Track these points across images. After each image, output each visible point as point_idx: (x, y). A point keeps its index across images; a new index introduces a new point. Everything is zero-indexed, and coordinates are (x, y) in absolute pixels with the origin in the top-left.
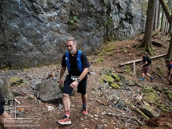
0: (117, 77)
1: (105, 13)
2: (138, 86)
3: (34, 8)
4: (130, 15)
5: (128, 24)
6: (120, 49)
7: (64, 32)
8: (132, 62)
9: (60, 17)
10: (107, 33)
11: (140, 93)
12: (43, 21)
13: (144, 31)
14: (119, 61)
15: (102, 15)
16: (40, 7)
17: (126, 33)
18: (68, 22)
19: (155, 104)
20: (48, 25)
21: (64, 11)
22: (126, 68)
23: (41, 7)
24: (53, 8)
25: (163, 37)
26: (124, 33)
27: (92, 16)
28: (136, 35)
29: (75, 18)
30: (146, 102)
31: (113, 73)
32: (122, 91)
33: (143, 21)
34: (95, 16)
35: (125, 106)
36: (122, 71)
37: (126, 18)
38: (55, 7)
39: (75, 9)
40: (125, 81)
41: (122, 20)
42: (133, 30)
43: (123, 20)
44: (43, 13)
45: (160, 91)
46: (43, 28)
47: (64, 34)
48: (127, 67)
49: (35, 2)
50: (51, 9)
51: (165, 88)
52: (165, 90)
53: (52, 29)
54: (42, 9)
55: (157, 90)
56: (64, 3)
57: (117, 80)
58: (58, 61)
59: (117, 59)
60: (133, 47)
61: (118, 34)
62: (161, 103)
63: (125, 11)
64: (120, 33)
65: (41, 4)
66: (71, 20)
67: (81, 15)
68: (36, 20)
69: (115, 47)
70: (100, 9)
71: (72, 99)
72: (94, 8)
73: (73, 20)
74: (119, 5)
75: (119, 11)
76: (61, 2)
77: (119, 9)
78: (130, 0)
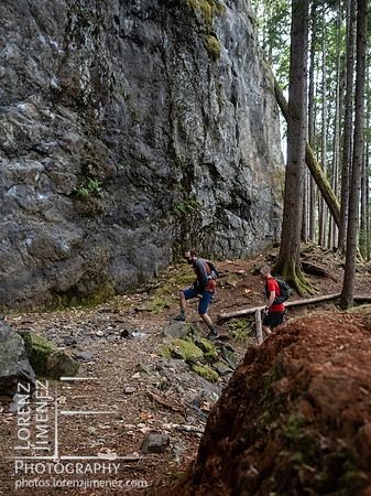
0: (211, 347)
1: (177, 183)
5: (239, 219)
7: (59, 217)
8: (253, 310)
9: (49, 177)
10: (183, 235)
13: (279, 241)
14: (217, 309)
15: (171, 187)
18: (74, 193)
20: (12, 192)
21: (63, 160)
22: (237, 327)
24: (32, 149)
26: (229, 241)
27: (143, 186)
28: (260, 249)
29: (95, 184)
31: (199, 337)
34: (152, 188)
36: (227, 334)
37: (233, 204)
38: (38, 148)
39: (97, 160)
40: (234, 360)
41: (222, 205)
42: (250, 237)
43: (226, 208)
44: (1, 158)
47: (58, 223)
48: (240, 324)
50: (24, 152)
53: (21, 207)
56: (65, 141)
57: (211, 356)
58: (30, 301)
61: (214, 241)
63: (231, 185)
64: (217, 239)
66: (84, 187)
70: (164, 171)
72: (149, 168)
73: (88, 188)
74: (215, 168)
75: (215, 184)
76: (56, 136)
77: (214, 180)
78: (241, 161)
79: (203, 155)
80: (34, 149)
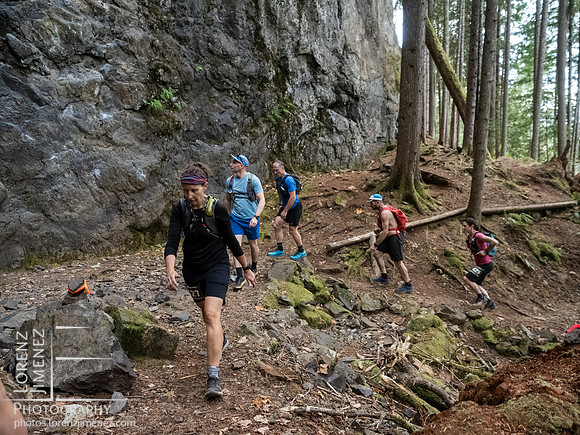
0: (322, 286)
1: (269, 82)
2: (391, 312)
3: (11, 51)
4: (348, 93)
5: (346, 120)
6: (324, 196)
7: (129, 139)
8: (367, 235)
9: (112, 89)
10: (280, 146)
11: (400, 333)
12: (46, 98)
13: (394, 142)
14: (325, 236)
15: (261, 87)
16: (35, 50)
17: (338, 148)
18: (144, 107)
19: (450, 366)
20: (68, 113)
21: (126, 66)
22: (350, 258)
23: (40, 49)
24: (86, 54)
25: (451, 159)
26: (334, 147)
27: (228, 90)
28: (371, 154)
29: (168, 93)
30: (421, 360)
31: (307, 274)
32: (343, 331)
33: (388, 111)
34: (238, 91)
35: (359, 381)
36: (338, 266)
37: (337, 102)
38: (93, 52)
39: (169, 62)
40: (348, 299)
41: (324, 105)
42: (359, 141)
43: (329, 108)
44: (48, 70)
45: (461, 323)
46: (48, 125)
47: (129, 146)
48: (353, 253)
49: (14, 29)
50: (76, 58)
51: (473, 313)
52: (474, 318)
53: (82, 130)
54: (41, 57)
55: (451, 321)
56: (125, 40)
57: (322, 296)
58: (108, 243)
59: (317, 228)
60: (366, 190)
61: (317, 150)
62: (468, 362)
63: (334, 79)
64: (321, 147)
65: (38, 36)
66: (155, 98)
67: (188, 83)
68: (19, 97)
69: (310, 190)
70: (252, 68)
71: (163, 370)
72: (233, 65)
73: (160, 98)
74: (314, 59)
75: (315, 79)
76: (114, 35)
77: (314, 73)
78: (345, 47)
79: (298, 43)
80: (87, 53)
